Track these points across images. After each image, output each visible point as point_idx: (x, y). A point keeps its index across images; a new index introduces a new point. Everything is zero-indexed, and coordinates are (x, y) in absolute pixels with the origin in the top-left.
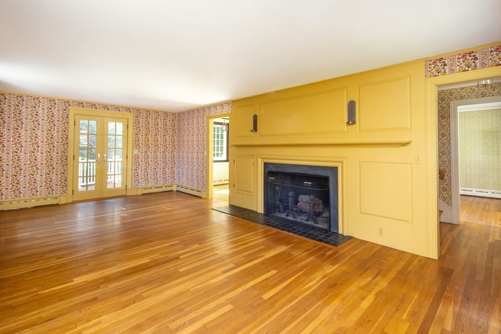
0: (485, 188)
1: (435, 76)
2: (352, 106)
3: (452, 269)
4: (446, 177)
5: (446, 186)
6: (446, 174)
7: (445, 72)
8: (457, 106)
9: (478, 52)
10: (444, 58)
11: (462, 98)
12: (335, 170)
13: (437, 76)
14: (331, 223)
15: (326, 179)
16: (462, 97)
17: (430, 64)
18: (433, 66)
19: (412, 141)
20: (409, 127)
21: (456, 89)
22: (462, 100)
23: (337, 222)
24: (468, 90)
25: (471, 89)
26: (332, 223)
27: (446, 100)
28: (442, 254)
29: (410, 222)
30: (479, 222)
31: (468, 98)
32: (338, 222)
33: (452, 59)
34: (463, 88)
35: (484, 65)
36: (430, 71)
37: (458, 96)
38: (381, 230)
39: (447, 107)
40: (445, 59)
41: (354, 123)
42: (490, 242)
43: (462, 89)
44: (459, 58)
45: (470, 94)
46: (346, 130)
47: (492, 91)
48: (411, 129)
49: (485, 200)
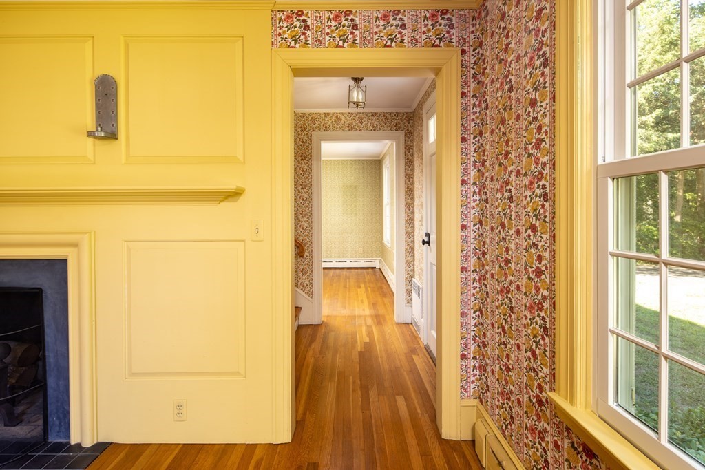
0: (343, 257)
1: (289, 47)
2: (106, 91)
3: (315, 464)
4: (306, 253)
5: (306, 266)
6: (306, 248)
7: (306, 43)
8: (321, 140)
9: (358, 14)
10: (305, 12)
11: (327, 129)
12: (58, 268)
13: (293, 47)
14: (50, 420)
15: (35, 296)
16: (326, 127)
17: (281, 20)
18: (285, 24)
19: (246, 190)
20: (241, 157)
21: (320, 114)
22: (326, 132)
23: (66, 414)
24: (334, 118)
25: (337, 117)
26: (53, 419)
27: (307, 130)
28: (298, 419)
29: (241, 374)
30: (343, 312)
31: (333, 130)
32: (68, 412)
33: (318, 19)
34: (329, 114)
35: (366, 42)
36: (280, 35)
37: (322, 125)
38: (180, 407)
39: (308, 142)
40: (307, 15)
41: (113, 136)
42: (359, 350)
43: (327, 115)
44: (329, 19)
45: (336, 125)
46: (90, 156)
47: (359, 124)
48: (244, 162)
49: (345, 272)
